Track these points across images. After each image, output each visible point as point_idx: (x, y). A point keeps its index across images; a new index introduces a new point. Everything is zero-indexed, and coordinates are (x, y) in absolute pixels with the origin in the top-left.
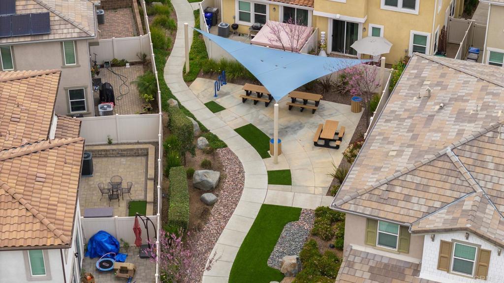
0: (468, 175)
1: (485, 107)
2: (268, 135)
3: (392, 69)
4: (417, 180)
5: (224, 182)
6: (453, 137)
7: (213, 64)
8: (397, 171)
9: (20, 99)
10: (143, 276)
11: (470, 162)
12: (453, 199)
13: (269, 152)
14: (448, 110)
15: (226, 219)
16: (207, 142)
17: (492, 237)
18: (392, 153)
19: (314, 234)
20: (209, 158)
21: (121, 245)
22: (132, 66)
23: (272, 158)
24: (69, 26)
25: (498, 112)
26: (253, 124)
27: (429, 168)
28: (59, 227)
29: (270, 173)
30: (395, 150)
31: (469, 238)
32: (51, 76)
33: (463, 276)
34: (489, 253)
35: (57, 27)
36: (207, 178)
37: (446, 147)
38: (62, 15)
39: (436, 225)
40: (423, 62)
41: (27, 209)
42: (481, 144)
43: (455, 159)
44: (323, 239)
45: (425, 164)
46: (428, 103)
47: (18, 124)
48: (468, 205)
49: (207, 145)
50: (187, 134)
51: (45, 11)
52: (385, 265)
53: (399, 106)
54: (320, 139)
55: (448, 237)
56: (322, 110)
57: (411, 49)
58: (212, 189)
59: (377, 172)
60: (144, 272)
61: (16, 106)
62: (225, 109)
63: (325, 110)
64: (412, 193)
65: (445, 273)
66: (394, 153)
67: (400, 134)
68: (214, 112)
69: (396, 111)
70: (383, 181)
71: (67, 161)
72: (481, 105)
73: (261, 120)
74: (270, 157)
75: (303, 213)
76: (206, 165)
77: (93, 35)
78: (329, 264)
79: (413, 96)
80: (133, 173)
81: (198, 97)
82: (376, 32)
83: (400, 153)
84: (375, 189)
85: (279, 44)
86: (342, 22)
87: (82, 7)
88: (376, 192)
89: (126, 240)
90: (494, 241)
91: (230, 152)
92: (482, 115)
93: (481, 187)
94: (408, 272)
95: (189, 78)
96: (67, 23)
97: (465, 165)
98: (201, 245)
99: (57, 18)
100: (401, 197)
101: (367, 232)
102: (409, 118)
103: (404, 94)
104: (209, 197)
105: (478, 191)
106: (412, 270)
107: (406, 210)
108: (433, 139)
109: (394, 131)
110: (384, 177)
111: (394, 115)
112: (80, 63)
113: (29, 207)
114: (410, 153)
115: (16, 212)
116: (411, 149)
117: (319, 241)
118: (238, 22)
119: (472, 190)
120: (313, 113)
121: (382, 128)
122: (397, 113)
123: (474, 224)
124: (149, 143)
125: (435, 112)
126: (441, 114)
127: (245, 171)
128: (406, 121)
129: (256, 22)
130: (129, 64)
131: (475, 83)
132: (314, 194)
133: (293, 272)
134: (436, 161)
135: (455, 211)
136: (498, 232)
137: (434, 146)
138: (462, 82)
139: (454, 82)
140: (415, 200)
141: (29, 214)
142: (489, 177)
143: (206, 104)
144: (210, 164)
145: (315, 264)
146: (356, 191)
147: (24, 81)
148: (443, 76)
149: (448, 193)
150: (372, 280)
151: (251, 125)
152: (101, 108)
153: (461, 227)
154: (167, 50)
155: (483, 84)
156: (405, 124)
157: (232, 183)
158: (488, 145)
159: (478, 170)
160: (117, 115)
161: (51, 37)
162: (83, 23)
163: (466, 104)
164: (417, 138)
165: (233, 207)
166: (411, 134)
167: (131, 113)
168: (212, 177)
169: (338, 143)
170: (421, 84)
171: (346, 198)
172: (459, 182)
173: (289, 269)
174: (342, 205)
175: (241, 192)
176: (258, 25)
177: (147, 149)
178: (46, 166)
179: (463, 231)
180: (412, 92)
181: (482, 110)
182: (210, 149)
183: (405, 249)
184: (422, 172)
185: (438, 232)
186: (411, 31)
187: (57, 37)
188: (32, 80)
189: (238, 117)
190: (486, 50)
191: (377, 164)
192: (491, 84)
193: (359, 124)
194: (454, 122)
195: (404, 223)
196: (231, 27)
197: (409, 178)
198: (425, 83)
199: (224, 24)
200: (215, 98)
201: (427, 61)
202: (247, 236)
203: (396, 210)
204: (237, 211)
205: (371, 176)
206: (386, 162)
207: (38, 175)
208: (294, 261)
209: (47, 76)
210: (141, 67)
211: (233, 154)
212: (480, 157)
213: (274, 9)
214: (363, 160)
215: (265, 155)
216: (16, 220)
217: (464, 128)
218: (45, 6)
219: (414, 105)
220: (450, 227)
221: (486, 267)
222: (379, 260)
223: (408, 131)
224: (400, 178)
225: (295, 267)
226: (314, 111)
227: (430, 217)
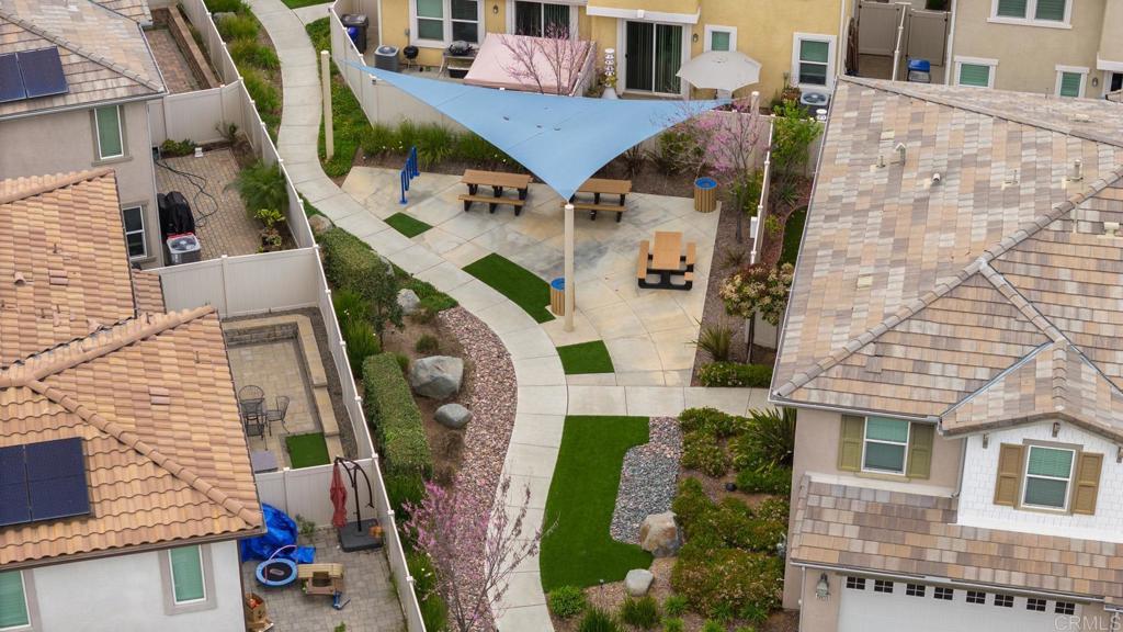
0: (1030, 311)
1: (1030, 173)
2: (537, 274)
3: (773, 115)
4: (931, 329)
5: (473, 379)
6: (983, 238)
7: (382, 134)
8: (887, 316)
9: (54, 235)
10: (362, 588)
11: (1030, 283)
12: (1012, 361)
13: (548, 308)
14: (953, 186)
15: (500, 453)
16: (418, 300)
17: (1107, 426)
18: (862, 282)
19: (690, 466)
20: (430, 332)
21: (299, 529)
22: (209, 154)
23: (559, 320)
24: (105, 73)
25: (1059, 182)
26: (499, 254)
27: (952, 304)
28: (232, 493)
29: (565, 352)
30: (869, 275)
31: (1059, 434)
32: (99, 184)
33: (1047, 512)
34: (1098, 459)
35: (79, 78)
36: (443, 372)
37: (974, 259)
38: (85, 50)
39: (991, 413)
40: (863, 93)
41: (155, 463)
42: (1043, 247)
43: (999, 280)
44: (710, 474)
45: (941, 297)
46: (904, 176)
47: (69, 289)
48: (1045, 368)
49: (419, 306)
50: (386, 284)
51: (45, 45)
52: (885, 506)
53: (843, 185)
54: (650, 271)
55: (1015, 437)
56: (633, 213)
57: (796, 72)
58: (455, 395)
59: (845, 322)
60: (362, 580)
61: (50, 252)
62: (431, 227)
63: (640, 212)
64: (927, 355)
65: (1008, 510)
66: (869, 281)
67: (866, 241)
68: (410, 237)
69: (842, 197)
70: (865, 337)
71: (201, 357)
72: (1019, 169)
73: (513, 244)
74: (554, 318)
75: (654, 426)
76: (427, 347)
77: (162, 89)
78: (739, 523)
79: (866, 164)
80: (275, 378)
81: (366, 206)
82: (720, 41)
83: (881, 280)
84: (851, 354)
85: (530, 81)
86: (647, 26)
87: (117, 31)
88: (856, 361)
89: (308, 517)
90: (1112, 434)
91: (466, 314)
92: (1029, 188)
93: (1061, 331)
94: (934, 516)
95: (336, 168)
96: (100, 68)
97: (1022, 292)
98: (464, 512)
99: (75, 59)
100: (908, 366)
101: (843, 445)
102: (874, 207)
103: (847, 161)
104: (454, 411)
105: (1057, 341)
106: (941, 512)
107: (922, 391)
108: (942, 244)
109: (851, 237)
110: (863, 330)
111: (839, 205)
112: (132, 152)
113: (160, 458)
114: (902, 278)
115: (133, 471)
116: (902, 270)
117: (704, 481)
118: (415, 41)
119: (1044, 340)
120: (618, 219)
121: (824, 233)
122: (844, 201)
123: (1069, 405)
124: (295, 312)
125: (926, 191)
126: (941, 194)
127: (509, 351)
128: (870, 214)
129: (455, 39)
130: (200, 149)
131: (991, 127)
132: (666, 386)
133: (671, 547)
134: (961, 289)
135: (1023, 383)
136: (1115, 415)
137: (947, 259)
138: (963, 127)
139: (946, 128)
140: (935, 369)
141: (161, 473)
142: (1073, 310)
143: (388, 221)
144: (436, 343)
145: (711, 526)
146: (814, 363)
147: (48, 198)
148: (917, 117)
149: (1000, 349)
150: (865, 540)
151: (494, 256)
152: (174, 246)
153: (1046, 412)
154: (271, 113)
155: (1010, 129)
156: (870, 221)
157: (491, 379)
158: (1056, 248)
159: (1048, 297)
160: (224, 256)
161: (71, 100)
162: (132, 65)
163: (987, 170)
164: (908, 247)
165: (508, 427)
166: (892, 240)
167: (235, 251)
168: (452, 370)
169: (688, 277)
170: (876, 138)
171: (797, 378)
172: (1015, 325)
173: (663, 542)
174: (792, 393)
175: (514, 396)
176: (462, 44)
177: (295, 326)
178: (160, 371)
179: (1047, 421)
180: (861, 155)
181: (1023, 179)
182: (427, 312)
183: (922, 472)
184: (938, 313)
185: (999, 427)
186: (795, 33)
187: (84, 98)
188: (65, 195)
189: (461, 241)
190: (953, 62)
191: (839, 305)
192: (1025, 128)
193: (718, 234)
194: (975, 207)
195: (926, 416)
196: (402, 53)
197: (915, 326)
198: (884, 135)
199: (387, 49)
200: (404, 206)
201: (873, 92)
202: (552, 484)
203: (903, 392)
204: (516, 436)
205: (836, 330)
206: (857, 300)
207: (153, 390)
208: (671, 524)
209: (89, 183)
210: (227, 153)
211: (474, 319)
212: (1047, 273)
213: (496, 8)
214: (806, 301)
215: (542, 317)
216: (137, 487)
217: (1000, 217)
218: (43, 35)
219: (876, 182)
220: (1023, 415)
221: (1093, 489)
222: (871, 499)
223: (881, 234)
224: (897, 329)
225: (673, 535)
226: (619, 217)
227: (975, 400)
